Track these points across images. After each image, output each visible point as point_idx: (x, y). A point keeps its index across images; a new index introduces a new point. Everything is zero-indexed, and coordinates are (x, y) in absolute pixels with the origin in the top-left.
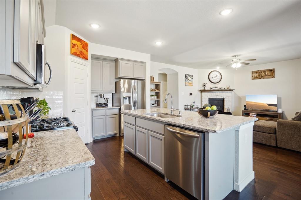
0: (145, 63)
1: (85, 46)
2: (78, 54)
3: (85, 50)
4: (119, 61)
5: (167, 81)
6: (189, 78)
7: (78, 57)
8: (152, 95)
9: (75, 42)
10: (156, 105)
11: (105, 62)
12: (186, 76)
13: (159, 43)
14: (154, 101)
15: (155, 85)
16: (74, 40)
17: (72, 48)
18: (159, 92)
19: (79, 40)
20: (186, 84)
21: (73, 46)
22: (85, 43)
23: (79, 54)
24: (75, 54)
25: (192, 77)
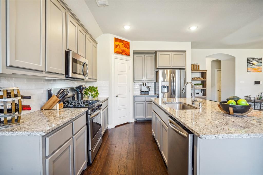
0: (185, 51)
1: (127, 45)
2: (120, 52)
3: (126, 48)
4: (157, 53)
5: (221, 69)
6: (254, 62)
7: (120, 55)
8: (198, 84)
9: (117, 43)
10: (201, 94)
11: (147, 56)
12: (248, 60)
13: (193, 28)
14: (200, 90)
15: (201, 73)
16: (116, 42)
17: (115, 48)
18: (205, 81)
19: (121, 41)
20: (248, 71)
21: (116, 46)
22: (126, 42)
23: (122, 52)
24: (118, 52)
25: (260, 61)
